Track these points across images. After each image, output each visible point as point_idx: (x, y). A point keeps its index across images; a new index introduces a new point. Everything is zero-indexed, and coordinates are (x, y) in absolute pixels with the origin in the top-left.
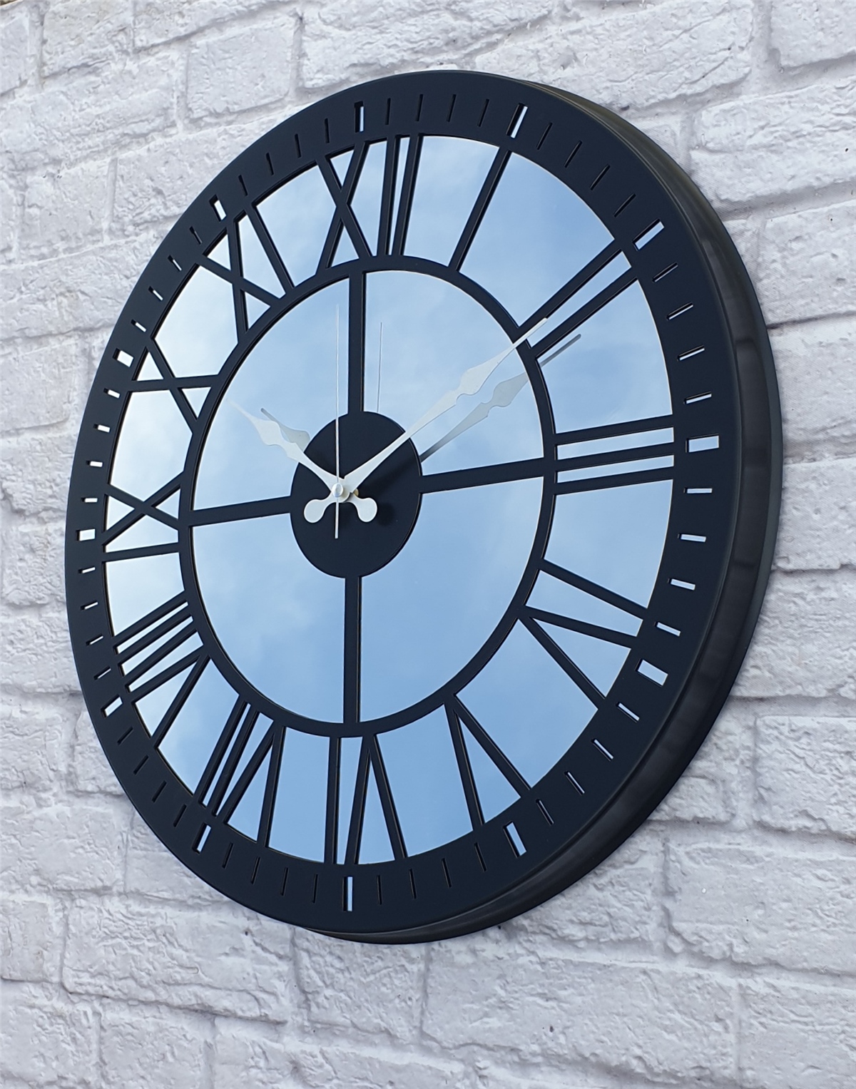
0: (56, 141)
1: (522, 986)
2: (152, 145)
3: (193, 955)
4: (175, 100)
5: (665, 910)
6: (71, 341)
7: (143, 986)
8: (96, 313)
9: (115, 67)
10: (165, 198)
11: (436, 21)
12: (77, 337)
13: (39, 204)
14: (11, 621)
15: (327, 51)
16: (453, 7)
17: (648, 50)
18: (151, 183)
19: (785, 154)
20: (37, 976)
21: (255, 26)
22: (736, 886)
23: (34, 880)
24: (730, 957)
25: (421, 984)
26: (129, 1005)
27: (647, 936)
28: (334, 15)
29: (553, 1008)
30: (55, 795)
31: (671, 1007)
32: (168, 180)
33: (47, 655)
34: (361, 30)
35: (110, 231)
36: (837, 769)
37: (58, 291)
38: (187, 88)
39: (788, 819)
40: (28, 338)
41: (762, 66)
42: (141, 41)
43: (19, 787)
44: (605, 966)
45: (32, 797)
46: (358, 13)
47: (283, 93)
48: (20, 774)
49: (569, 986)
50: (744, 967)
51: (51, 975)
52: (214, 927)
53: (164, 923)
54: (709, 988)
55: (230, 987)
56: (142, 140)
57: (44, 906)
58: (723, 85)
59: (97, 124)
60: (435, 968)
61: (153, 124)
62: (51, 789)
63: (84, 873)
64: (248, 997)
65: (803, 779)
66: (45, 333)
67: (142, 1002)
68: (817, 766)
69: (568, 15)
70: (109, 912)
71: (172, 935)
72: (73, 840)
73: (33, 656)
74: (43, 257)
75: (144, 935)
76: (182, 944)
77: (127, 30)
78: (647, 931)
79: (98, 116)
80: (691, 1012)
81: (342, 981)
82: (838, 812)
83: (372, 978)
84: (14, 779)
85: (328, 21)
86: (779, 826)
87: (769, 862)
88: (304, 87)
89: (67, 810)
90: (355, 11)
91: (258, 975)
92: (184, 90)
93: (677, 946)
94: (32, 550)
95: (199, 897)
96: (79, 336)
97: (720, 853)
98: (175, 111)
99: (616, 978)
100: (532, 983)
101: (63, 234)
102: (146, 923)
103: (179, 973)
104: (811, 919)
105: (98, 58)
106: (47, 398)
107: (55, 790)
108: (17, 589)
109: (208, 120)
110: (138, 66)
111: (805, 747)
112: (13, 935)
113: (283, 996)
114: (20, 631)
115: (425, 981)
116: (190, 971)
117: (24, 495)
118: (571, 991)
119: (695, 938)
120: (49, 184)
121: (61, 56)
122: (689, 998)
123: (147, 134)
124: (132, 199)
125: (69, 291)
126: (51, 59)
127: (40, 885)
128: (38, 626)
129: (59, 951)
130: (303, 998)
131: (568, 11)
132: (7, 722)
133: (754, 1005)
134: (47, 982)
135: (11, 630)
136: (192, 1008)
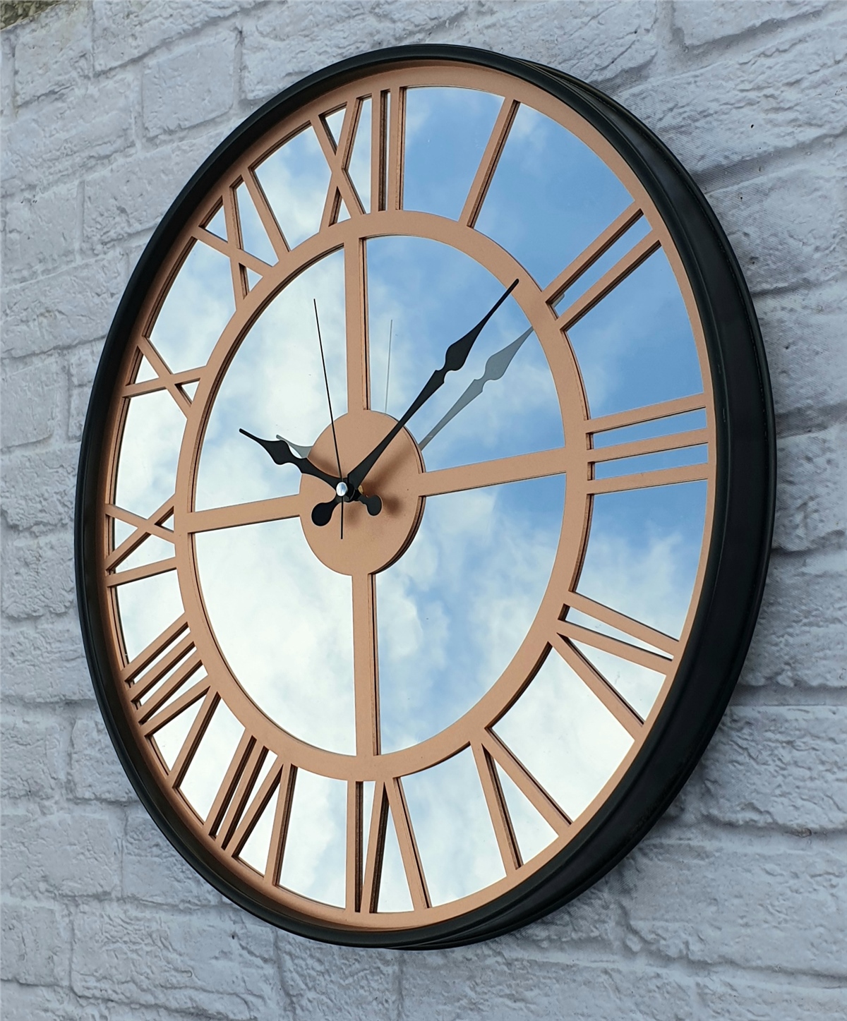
0: (31, 168)
1: (492, 987)
2: (114, 166)
3: (186, 958)
4: (132, 121)
5: (622, 907)
6: (52, 359)
7: (143, 990)
8: (73, 331)
9: (78, 92)
10: (128, 215)
11: (362, 25)
12: (57, 355)
13: (19, 229)
14: (11, 633)
15: (265, 62)
16: (377, 10)
17: (559, 39)
18: (116, 203)
19: (694, 134)
20: (50, 980)
21: (199, 43)
22: (688, 882)
23: (43, 886)
24: (687, 954)
25: (396, 986)
26: (132, 1009)
27: (607, 934)
28: (270, 26)
29: (521, 1009)
30: (56, 803)
31: (633, 1007)
32: (130, 198)
33: (43, 666)
34: (294, 39)
35: (82, 251)
36: (780, 759)
37: (38, 313)
38: (143, 108)
39: (735, 812)
40: (15, 358)
41: (667, 47)
42: (100, 65)
43: (24, 796)
44: (567, 966)
45: (36, 805)
46: (291, 22)
47: (228, 107)
48: (25, 783)
49: (535, 986)
50: (700, 966)
51: (61, 979)
52: (204, 931)
53: (159, 927)
54: (669, 988)
55: (221, 990)
56: (106, 161)
57: (52, 911)
58: (632, 69)
59: (65, 148)
60: (409, 970)
61: (115, 146)
62: (52, 797)
63: (85, 879)
64: (238, 1000)
65: (747, 771)
66: (29, 353)
67: (142, 1005)
68: (760, 757)
69: (483, 9)
70: (109, 917)
71: (166, 939)
72: (75, 847)
73: (32, 667)
74: (23, 280)
75: (142, 939)
76: (176, 948)
77: (87, 56)
78: (606, 930)
79: (66, 141)
80: (653, 1013)
81: (323, 984)
82: (783, 804)
83: (350, 980)
84: (20, 788)
85: (265, 33)
86: (727, 820)
87: (719, 857)
88: (246, 99)
89: (67, 816)
90: (288, 21)
91: (246, 978)
92: (140, 110)
93: (635, 945)
94: (27, 564)
95: (189, 902)
96: (59, 354)
97: (671, 849)
98: (133, 131)
99: (579, 978)
100: (500, 984)
101: (41, 256)
102: (142, 928)
103: (175, 977)
104: (762, 915)
105: (63, 85)
106: (33, 416)
107: (57, 797)
108: (15, 602)
109: (162, 137)
110: (99, 90)
111: (747, 737)
112: (26, 941)
113: (269, 999)
114: (19, 643)
115: (400, 983)
116: (185, 975)
117: (18, 510)
118: (536, 991)
119: (653, 936)
120: (26, 209)
121: (31, 85)
122: (650, 997)
123: (110, 156)
124: (100, 219)
125: (48, 311)
126: (22, 88)
127: (47, 891)
128: (35, 638)
129: (68, 956)
130: (289, 1001)
131: (483, 6)
132: (12, 732)
133: (711, 1005)
134: (58, 986)
135: (11, 642)
136: (187, 1011)
